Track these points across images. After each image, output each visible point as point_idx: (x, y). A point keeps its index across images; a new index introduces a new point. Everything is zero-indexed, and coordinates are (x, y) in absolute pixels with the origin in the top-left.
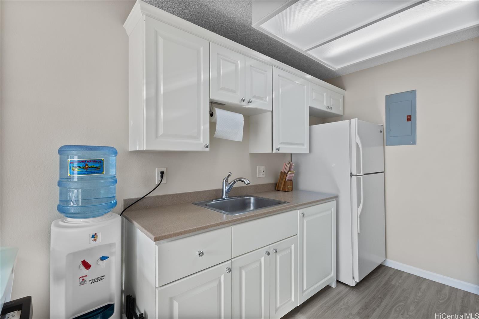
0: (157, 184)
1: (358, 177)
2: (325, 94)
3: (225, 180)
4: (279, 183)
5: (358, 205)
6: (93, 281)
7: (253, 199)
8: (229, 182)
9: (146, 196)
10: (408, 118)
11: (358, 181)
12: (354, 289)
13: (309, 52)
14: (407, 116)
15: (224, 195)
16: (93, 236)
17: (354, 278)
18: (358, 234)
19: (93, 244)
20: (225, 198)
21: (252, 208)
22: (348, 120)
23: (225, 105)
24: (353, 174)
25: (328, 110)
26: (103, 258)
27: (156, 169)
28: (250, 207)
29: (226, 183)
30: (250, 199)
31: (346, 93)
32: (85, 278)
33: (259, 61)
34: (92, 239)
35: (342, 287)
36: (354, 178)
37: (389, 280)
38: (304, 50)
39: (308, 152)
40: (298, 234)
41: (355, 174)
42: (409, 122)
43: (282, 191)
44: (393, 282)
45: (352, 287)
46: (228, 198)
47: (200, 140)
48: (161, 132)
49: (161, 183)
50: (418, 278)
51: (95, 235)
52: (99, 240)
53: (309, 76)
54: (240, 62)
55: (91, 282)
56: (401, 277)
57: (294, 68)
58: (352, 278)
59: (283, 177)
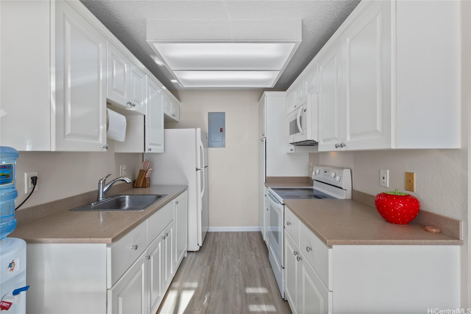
0: (26, 193)
1: (201, 171)
2: (171, 104)
3: (101, 182)
4: (138, 180)
5: (201, 191)
7: (129, 198)
8: (106, 183)
10: (221, 130)
11: (202, 172)
12: (199, 252)
13: (174, 72)
14: (221, 129)
15: (101, 197)
16: (10, 265)
17: (198, 244)
18: (201, 211)
19: (10, 275)
20: (102, 200)
21: (127, 206)
22: (195, 129)
23: (111, 104)
24: (198, 169)
25: (173, 117)
27: (25, 174)
28: (125, 205)
29: (103, 184)
30: (125, 198)
31: (181, 104)
33: (138, 68)
34: (10, 268)
35: (191, 255)
36: (199, 171)
37: (214, 240)
38: (172, 69)
39: (163, 152)
40: (174, 219)
41: (200, 168)
42: (222, 133)
43: (141, 187)
44: (216, 240)
45: (196, 251)
46: (106, 200)
47: (99, 141)
50: (227, 233)
51: (13, 263)
53: (164, 88)
54: (127, 65)
56: (218, 235)
57: (157, 79)
58: (197, 244)
59: (143, 175)
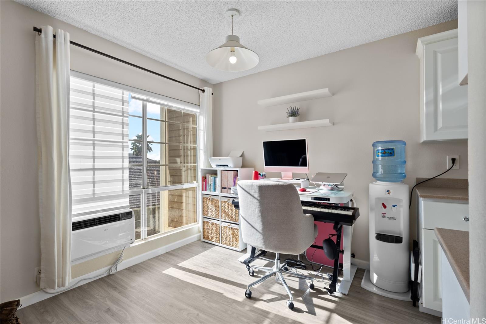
0: (448, 168)
6: (390, 218)
9: (436, 178)
16: (388, 191)
19: (387, 196)
26: (394, 206)
27: (447, 156)
32: (385, 214)
34: (387, 193)
48: (440, 125)
49: (452, 168)
51: (389, 191)
52: (391, 194)
55: (388, 218)
